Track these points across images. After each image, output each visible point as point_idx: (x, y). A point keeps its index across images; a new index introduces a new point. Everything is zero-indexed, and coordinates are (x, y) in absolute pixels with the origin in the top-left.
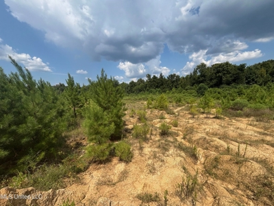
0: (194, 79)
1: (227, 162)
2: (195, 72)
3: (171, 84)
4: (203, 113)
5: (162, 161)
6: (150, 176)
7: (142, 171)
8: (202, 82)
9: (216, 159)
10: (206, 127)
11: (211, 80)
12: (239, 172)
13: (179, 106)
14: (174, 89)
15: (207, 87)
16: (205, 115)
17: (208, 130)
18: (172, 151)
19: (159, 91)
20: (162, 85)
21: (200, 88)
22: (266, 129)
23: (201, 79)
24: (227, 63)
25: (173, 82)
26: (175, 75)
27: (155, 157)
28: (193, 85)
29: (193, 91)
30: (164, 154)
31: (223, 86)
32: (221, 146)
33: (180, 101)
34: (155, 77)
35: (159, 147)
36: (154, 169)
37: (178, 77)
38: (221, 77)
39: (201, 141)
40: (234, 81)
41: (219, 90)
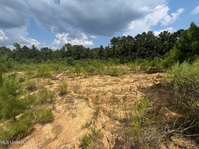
0: (64, 53)
1: (101, 96)
2: (64, 48)
3: (45, 55)
4: (78, 76)
5: (75, 108)
6: (75, 118)
7: (68, 120)
8: (69, 56)
9: (97, 97)
10: (84, 83)
11: (75, 55)
12: (106, 98)
13: (58, 73)
14: (49, 60)
15: (73, 59)
16: (79, 77)
17: (85, 85)
18: (76, 101)
19: (34, 61)
20: (36, 55)
21: (69, 60)
22: (104, 79)
23: (69, 54)
24: (82, 46)
25: (47, 54)
26: (47, 48)
27: (69, 109)
28: (63, 57)
29: (65, 62)
30: (73, 105)
31: (81, 59)
32: (95, 90)
33: (57, 69)
34: (25, 47)
35: (66, 102)
36: (74, 115)
37: (50, 50)
38: (80, 54)
39: (86, 91)
40: (86, 56)
41: (80, 61)
